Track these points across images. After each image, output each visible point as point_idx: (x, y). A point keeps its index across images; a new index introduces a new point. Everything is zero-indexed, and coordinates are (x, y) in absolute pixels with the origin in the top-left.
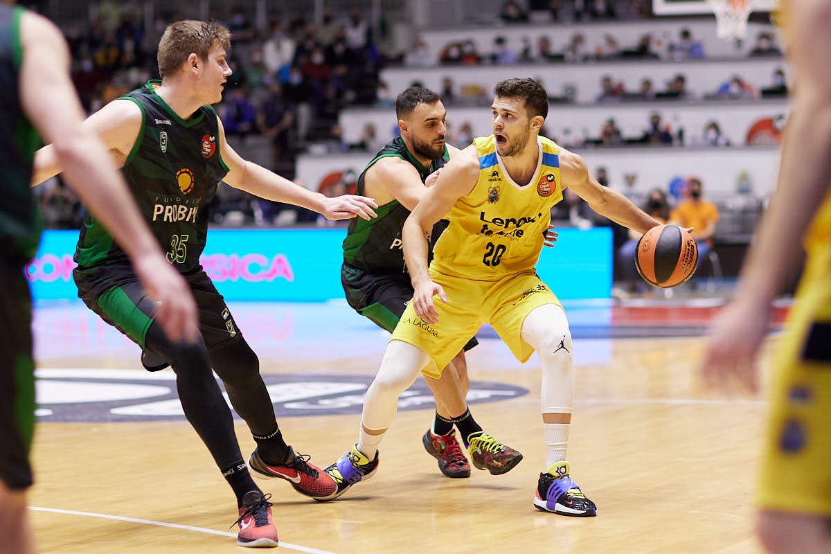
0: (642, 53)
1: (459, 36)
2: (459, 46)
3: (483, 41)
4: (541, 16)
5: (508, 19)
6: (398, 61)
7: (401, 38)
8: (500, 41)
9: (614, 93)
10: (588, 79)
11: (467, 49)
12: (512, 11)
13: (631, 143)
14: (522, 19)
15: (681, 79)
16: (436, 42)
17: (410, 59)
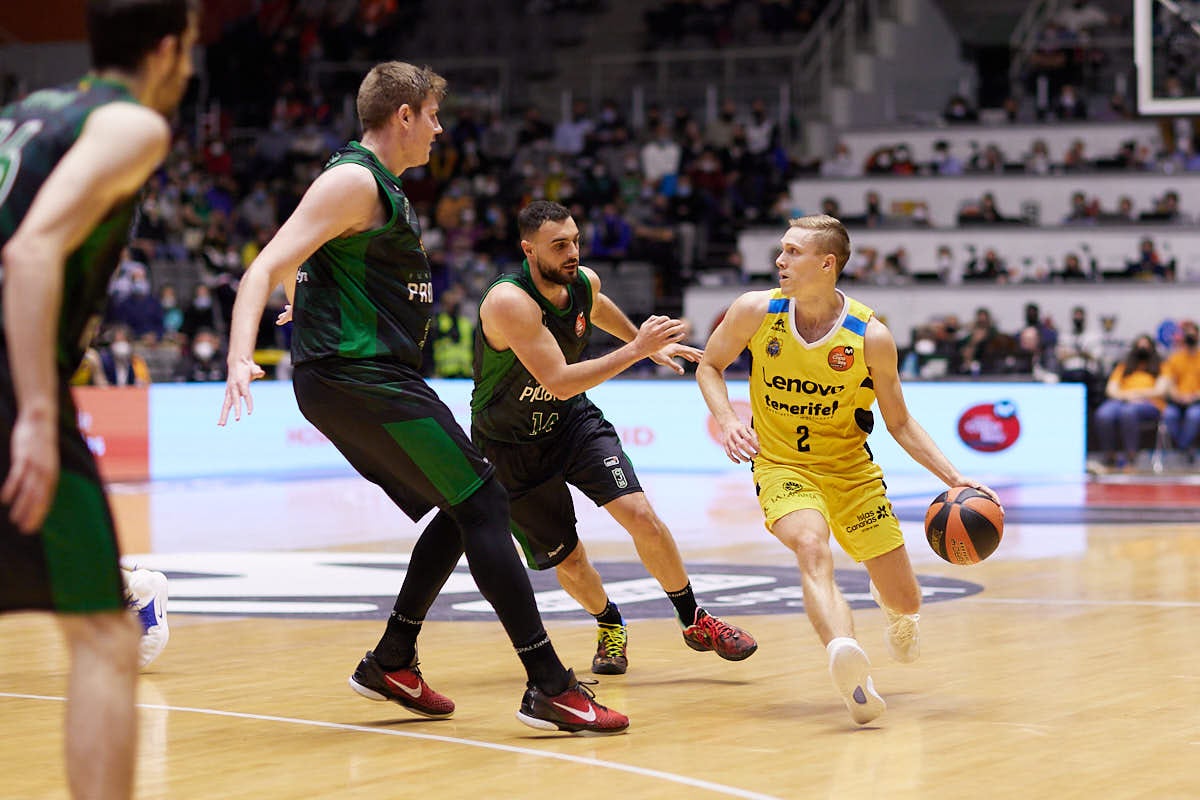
0: (1122, 163)
1: (890, 140)
2: (890, 151)
3: (920, 146)
4: (992, 116)
5: (952, 119)
6: (813, 170)
7: (815, 141)
8: (942, 146)
9: (1086, 214)
10: (1054, 196)
11: (901, 156)
12: (958, 110)
13: (1111, 276)
14: (970, 119)
15: (1172, 197)
16: (863, 147)
17: (828, 168)
